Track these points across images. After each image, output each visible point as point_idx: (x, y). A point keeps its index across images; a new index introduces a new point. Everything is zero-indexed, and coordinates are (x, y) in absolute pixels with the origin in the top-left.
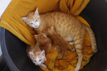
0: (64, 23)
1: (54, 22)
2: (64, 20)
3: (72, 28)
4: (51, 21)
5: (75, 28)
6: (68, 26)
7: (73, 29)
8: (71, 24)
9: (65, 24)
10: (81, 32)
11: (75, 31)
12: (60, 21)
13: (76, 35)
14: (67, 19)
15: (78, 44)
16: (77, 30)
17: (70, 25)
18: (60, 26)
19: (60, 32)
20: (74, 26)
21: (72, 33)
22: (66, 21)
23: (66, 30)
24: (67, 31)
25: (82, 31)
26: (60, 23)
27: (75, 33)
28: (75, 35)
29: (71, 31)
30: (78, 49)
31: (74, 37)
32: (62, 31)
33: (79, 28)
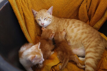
0: (78, 28)
1: (66, 26)
2: (79, 25)
3: (87, 37)
4: (64, 24)
5: (91, 38)
6: (82, 33)
7: (87, 39)
8: (88, 32)
9: (79, 30)
10: (98, 45)
11: (89, 41)
12: (75, 25)
13: (90, 46)
14: (83, 26)
15: (90, 57)
16: (93, 41)
17: (86, 33)
18: (72, 31)
19: (71, 38)
20: (90, 35)
21: (86, 43)
22: (81, 27)
23: (79, 36)
24: (80, 38)
25: (100, 45)
26: (73, 27)
27: (90, 43)
28: (88, 46)
29: (85, 41)
30: (88, 64)
31: (87, 48)
32: (73, 37)
33: (96, 40)
